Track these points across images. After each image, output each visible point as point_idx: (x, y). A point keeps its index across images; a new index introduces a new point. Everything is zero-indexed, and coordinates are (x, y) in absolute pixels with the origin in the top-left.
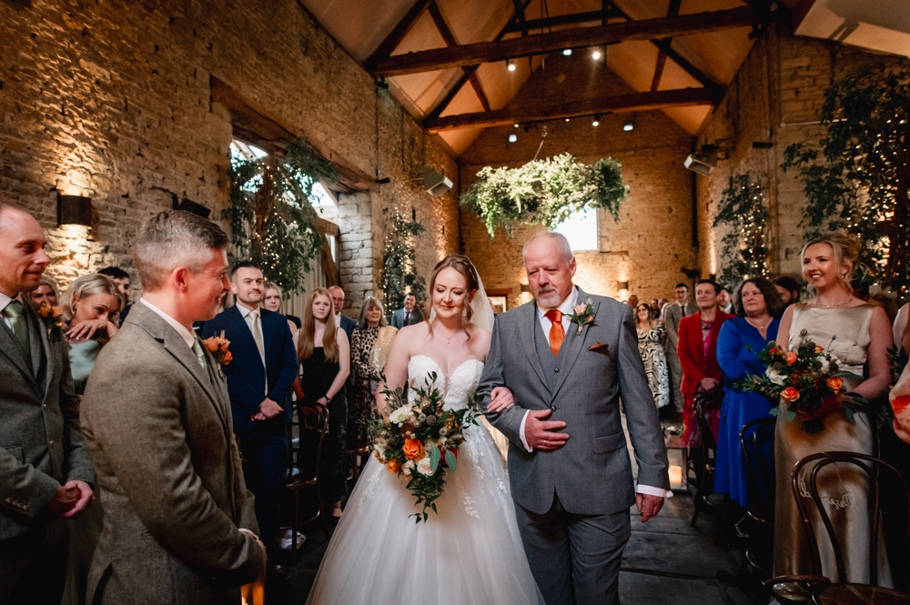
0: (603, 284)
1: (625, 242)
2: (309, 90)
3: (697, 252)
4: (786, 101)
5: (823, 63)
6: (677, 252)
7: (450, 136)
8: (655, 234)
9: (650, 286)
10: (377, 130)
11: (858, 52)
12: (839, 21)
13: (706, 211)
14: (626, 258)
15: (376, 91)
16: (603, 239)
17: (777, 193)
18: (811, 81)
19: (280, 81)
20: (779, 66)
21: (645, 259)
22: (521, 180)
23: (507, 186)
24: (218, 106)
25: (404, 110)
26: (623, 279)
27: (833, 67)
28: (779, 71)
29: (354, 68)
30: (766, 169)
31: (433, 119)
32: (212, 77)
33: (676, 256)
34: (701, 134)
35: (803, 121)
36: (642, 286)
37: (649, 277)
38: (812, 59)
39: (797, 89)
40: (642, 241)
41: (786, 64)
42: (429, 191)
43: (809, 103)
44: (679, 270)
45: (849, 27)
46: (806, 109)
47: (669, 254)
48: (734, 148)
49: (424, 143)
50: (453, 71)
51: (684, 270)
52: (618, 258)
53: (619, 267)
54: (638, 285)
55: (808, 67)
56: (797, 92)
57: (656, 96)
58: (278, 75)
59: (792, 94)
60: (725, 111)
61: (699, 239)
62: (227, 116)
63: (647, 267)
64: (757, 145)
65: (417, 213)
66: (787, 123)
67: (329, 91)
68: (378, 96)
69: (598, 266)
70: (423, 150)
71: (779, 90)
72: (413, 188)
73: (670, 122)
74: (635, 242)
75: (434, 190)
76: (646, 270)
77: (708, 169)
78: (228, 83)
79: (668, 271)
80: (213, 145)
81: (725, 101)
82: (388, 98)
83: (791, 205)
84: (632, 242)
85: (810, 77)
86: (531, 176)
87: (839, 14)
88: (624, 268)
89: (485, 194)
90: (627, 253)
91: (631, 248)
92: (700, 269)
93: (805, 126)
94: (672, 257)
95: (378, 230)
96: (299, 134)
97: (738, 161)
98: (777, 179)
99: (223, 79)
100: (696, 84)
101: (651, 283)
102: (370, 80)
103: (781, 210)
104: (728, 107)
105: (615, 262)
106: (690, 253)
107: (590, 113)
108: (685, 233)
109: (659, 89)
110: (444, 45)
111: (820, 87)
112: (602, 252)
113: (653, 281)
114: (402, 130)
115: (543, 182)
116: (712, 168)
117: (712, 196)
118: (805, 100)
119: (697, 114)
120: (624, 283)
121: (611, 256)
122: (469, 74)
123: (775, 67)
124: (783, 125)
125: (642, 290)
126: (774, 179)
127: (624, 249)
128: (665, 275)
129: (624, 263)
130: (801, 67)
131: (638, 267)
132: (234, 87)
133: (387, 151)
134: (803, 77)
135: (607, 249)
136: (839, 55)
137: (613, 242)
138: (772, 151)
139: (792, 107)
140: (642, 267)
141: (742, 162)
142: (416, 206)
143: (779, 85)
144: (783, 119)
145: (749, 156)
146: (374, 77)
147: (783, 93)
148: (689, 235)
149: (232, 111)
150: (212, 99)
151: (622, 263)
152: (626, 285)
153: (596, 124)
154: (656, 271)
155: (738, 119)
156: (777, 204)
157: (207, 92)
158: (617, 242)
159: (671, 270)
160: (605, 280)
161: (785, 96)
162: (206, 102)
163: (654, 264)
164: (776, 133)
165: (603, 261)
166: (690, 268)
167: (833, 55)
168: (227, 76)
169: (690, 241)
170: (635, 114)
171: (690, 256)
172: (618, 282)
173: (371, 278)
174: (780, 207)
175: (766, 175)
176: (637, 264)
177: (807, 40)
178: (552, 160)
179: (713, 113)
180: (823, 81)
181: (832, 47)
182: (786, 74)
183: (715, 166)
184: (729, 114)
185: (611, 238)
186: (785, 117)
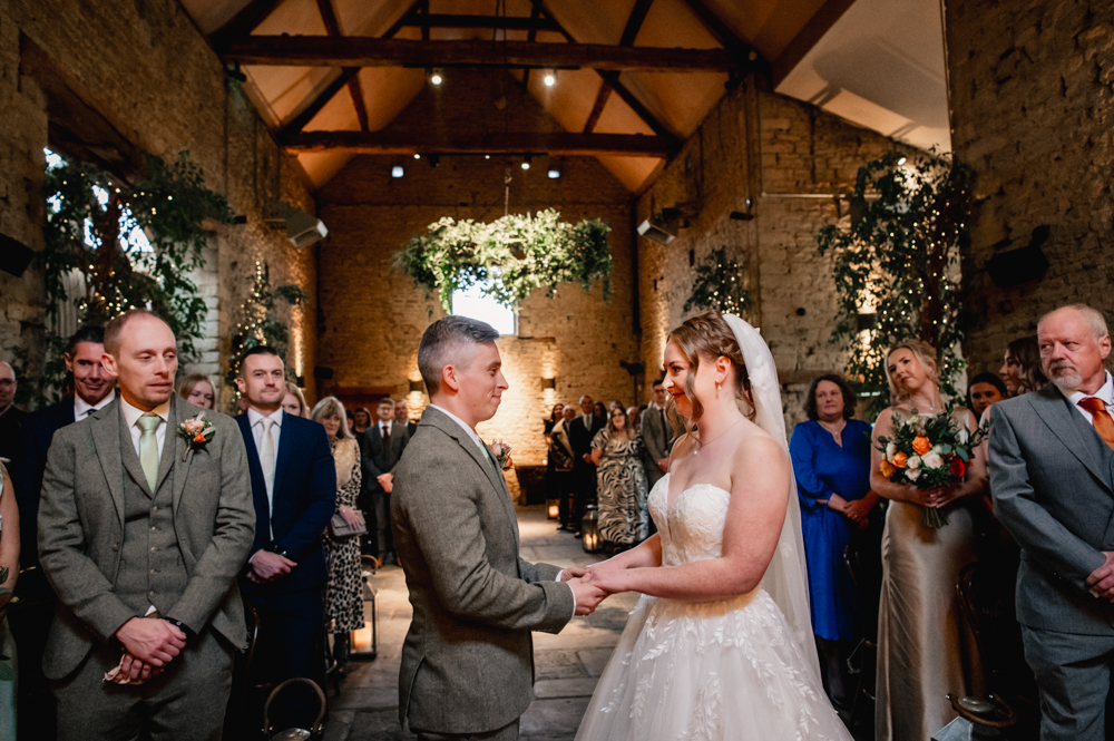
0: (523, 382)
1: (550, 325)
2: (145, 69)
3: (639, 341)
4: (766, 168)
5: (802, 128)
6: (614, 341)
7: (310, 160)
8: (588, 316)
9: (582, 385)
10: (226, 143)
11: (836, 121)
12: (820, 85)
13: (652, 290)
14: (553, 347)
15: (226, 83)
16: (523, 321)
17: (758, 274)
18: (791, 147)
19: (109, 52)
20: (759, 125)
21: (576, 348)
22: (493, 239)
23: (473, 245)
24: (29, 83)
25: (257, 115)
26: (549, 374)
27: (812, 133)
28: (759, 131)
29: (199, 45)
30: (743, 245)
31: (292, 132)
32: (22, 36)
33: (614, 345)
34: (646, 191)
35: (785, 193)
36: (573, 384)
37: (581, 373)
38: (791, 123)
39: (777, 154)
40: (572, 325)
41: (766, 124)
42: (292, 241)
43: (790, 172)
44: (618, 364)
45: (831, 93)
46: (788, 179)
47: (606, 343)
48: (696, 216)
49: (279, 168)
50: (326, 72)
51: (623, 364)
52: (541, 346)
53: (544, 359)
54: (567, 383)
55: (788, 131)
56: (778, 159)
57: (590, 138)
58: (108, 44)
59: (772, 161)
60: (682, 168)
61: (643, 325)
62: (42, 101)
63: (579, 359)
64: (736, 216)
65: (271, 270)
66: (768, 192)
67: (170, 76)
68: (228, 90)
69: (516, 357)
70: (278, 177)
71: (760, 154)
72: (266, 233)
73: (606, 174)
74: (564, 326)
75: (297, 240)
76: (578, 363)
77: (666, 237)
78: (44, 47)
79: (605, 365)
80: (22, 146)
81: (683, 156)
82: (238, 94)
83: (773, 290)
84: (559, 326)
85: (789, 142)
86: (507, 235)
87: (824, 76)
88: (550, 360)
89: (440, 255)
90: (553, 340)
91: (559, 334)
92: (644, 363)
93: (787, 198)
94: (609, 347)
95: (226, 295)
96: (132, 139)
97: (702, 231)
98: (759, 258)
99: (37, 40)
100: (647, 131)
101: (584, 380)
102: (218, 65)
103: (764, 296)
104: (686, 163)
105: (538, 352)
106: (631, 342)
107: (521, 151)
108: (624, 317)
109: (596, 130)
110: (323, 32)
111: (801, 156)
112: (521, 338)
113: (586, 379)
114: (254, 145)
115: (525, 245)
116: (671, 238)
117: (662, 271)
118: (786, 169)
119: (643, 167)
120: (550, 380)
121: (533, 344)
122: (349, 78)
123: (755, 126)
124: (764, 194)
125: (573, 390)
126: (754, 258)
127: (550, 334)
128: (601, 371)
129: (550, 353)
130: (781, 130)
131: (566, 360)
132: (52, 55)
133: (237, 175)
134: (782, 142)
135: (528, 333)
136: (818, 122)
137: (536, 325)
138: (752, 224)
139: (773, 176)
140: (572, 360)
141: (708, 234)
142: (270, 261)
143: (760, 147)
144: (764, 188)
145: (719, 227)
146: (224, 62)
147: (764, 157)
148: (629, 319)
149: (47, 91)
150: (21, 71)
151: (547, 353)
152: (552, 383)
153: (525, 166)
154: (590, 365)
155: (703, 179)
156: (759, 288)
157: (15, 57)
158: (541, 325)
159: (608, 363)
160: (525, 376)
161: (767, 161)
162: (13, 73)
163: (588, 355)
164: (757, 204)
165: (523, 351)
166: (630, 361)
167: (812, 120)
168: (42, 36)
169: (631, 327)
170: (563, 158)
171: (630, 347)
172: (542, 379)
173: (216, 368)
174: (763, 291)
175: (743, 252)
176: (567, 355)
177: (787, 99)
178: (534, 216)
179: (665, 168)
180: (804, 149)
181: (811, 112)
182: (766, 136)
183: (675, 234)
184: (687, 172)
185: (533, 319)
186: (766, 185)
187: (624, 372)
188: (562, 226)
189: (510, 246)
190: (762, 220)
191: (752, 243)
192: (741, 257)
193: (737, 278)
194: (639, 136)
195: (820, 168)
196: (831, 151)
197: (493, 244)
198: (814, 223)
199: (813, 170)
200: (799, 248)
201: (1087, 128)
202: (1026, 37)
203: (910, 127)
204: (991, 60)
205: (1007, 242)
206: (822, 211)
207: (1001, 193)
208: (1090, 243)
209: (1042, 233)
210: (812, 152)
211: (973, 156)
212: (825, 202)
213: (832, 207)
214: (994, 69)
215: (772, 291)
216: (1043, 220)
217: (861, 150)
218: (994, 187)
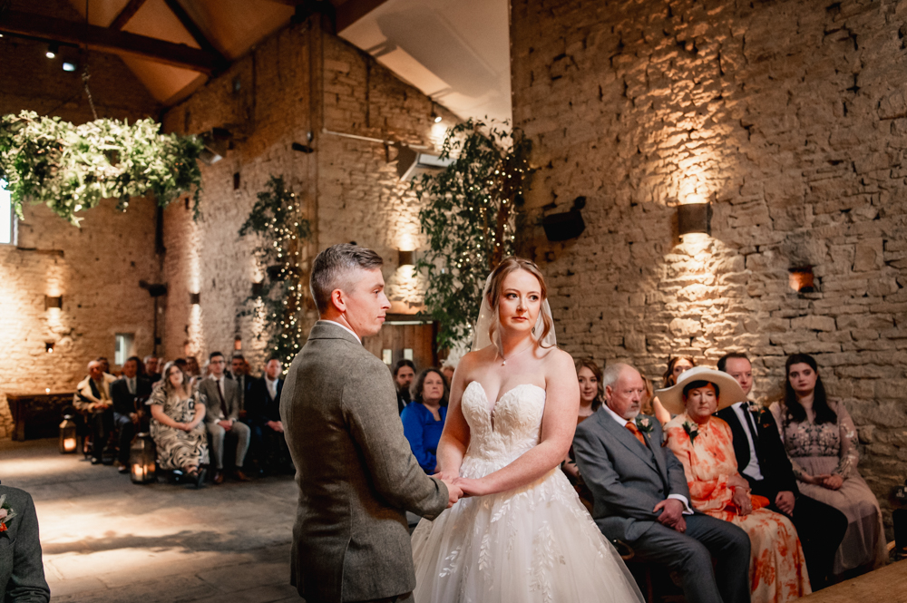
0: (22, 299)
1: (58, 237)
3: (161, 262)
4: (327, 106)
5: (360, 75)
6: (133, 259)
8: (105, 230)
9: (95, 305)
11: (388, 74)
12: (380, 38)
13: (183, 208)
14: (61, 261)
16: (24, 229)
17: (316, 206)
18: (350, 91)
20: (322, 64)
21: (89, 264)
26: (54, 291)
27: (368, 81)
28: (322, 70)
30: (301, 176)
33: (133, 264)
34: (179, 103)
35: (342, 132)
36: (84, 304)
37: (93, 292)
38: (351, 68)
39: (337, 95)
40: (85, 238)
41: (329, 64)
43: (348, 114)
44: (136, 284)
45: (388, 48)
46: (345, 120)
47: (124, 260)
48: (244, 140)
51: (143, 284)
52: (46, 259)
53: (49, 274)
54: (77, 302)
55: (348, 74)
56: (338, 99)
57: (117, 35)
59: (333, 100)
60: (229, 88)
61: (166, 244)
63: (92, 276)
64: (297, 147)
66: (329, 129)
69: (14, 270)
71: (322, 91)
74: (75, 239)
76: (89, 281)
79: (122, 284)
81: (231, 76)
83: (330, 222)
84: (69, 238)
85: (349, 85)
87: (384, 33)
88: (57, 275)
90: (61, 253)
91: (68, 247)
92: (167, 284)
93: (344, 137)
94: (127, 266)
98: (317, 191)
100: (191, 42)
101: (97, 300)
103: (321, 227)
104: (234, 84)
105: (42, 266)
106: (153, 262)
108: (146, 234)
109: (125, 28)
111: (357, 99)
112: (21, 249)
113: (100, 298)
116: (218, 158)
118: (344, 110)
120: (56, 298)
121: (35, 256)
123: (319, 65)
124: (325, 131)
125: (83, 310)
126: (312, 190)
127: (58, 247)
128: (117, 290)
129: (57, 268)
130: (341, 72)
131: (76, 276)
134: (342, 84)
135: (29, 242)
136: (373, 71)
137: (41, 235)
138: (312, 156)
139: (332, 114)
140: (84, 277)
141: (259, 160)
143: (322, 86)
144: (325, 124)
145: (272, 155)
147: (325, 95)
148: (152, 237)
151: (53, 268)
152: (58, 302)
154: (105, 284)
155: (254, 103)
156: (317, 219)
158: (47, 235)
159: (125, 283)
160: (24, 292)
161: (328, 99)
163: (101, 273)
164: (318, 139)
165: (22, 264)
166: (151, 282)
167: (368, 68)
169: (153, 245)
171: (151, 266)
172: (46, 297)
174: (321, 223)
175: (301, 183)
176: (78, 271)
177: (348, 45)
179: (207, 84)
180: (360, 94)
181: (367, 60)
182: (328, 75)
183: (223, 155)
184: (235, 94)
185: (38, 228)
186: (326, 123)
187: (144, 293)
188: (163, 138)
189: (105, 152)
190: (322, 154)
191: (311, 175)
192: (296, 187)
193: (294, 208)
194: (183, 46)
195: (373, 114)
196: (382, 100)
197: (85, 148)
198: (366, 164)
199: (367, 114)
200: (353, 186)
201: (616, 128)
202: (574, 48)
203: (447, 91)
204: (547, 58)
205: (553, 205)
206: (374, 154)
207: (550, 166)
208: (614, 214)
209: (580, 202)
210: (367, 98)
211: (530, 132)
212: (375, 147)
213: (381, 151)
214: (549, 67)
215: (328, 223)
216: (581, 192)
217: (407, 104)
218: (545, 161)
